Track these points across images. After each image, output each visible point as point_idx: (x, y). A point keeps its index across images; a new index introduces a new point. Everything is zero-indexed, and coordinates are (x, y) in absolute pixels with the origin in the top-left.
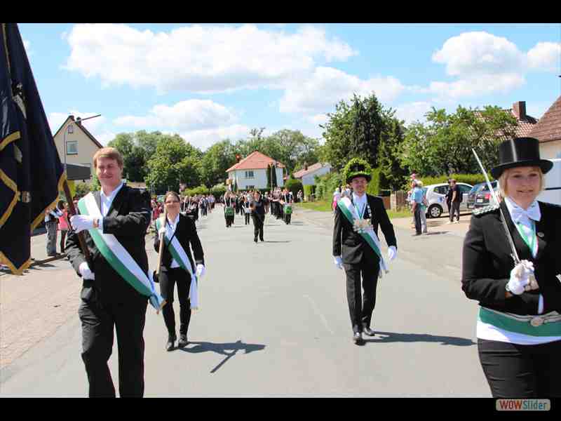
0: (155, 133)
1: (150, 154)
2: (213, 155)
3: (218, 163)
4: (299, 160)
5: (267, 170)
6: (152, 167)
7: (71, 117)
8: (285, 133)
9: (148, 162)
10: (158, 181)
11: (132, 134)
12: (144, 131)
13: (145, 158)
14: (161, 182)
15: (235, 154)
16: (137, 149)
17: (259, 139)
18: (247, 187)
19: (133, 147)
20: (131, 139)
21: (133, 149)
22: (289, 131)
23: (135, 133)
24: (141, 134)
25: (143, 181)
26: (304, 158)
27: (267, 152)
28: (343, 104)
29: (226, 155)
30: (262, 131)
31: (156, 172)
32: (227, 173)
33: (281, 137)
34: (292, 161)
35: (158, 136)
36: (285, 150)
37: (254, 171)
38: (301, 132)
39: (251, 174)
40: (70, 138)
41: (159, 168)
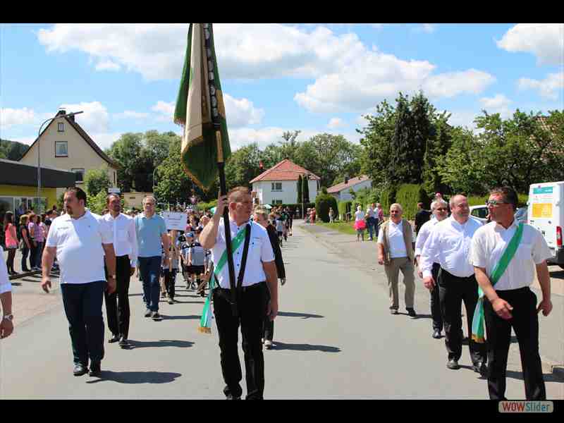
0: (169, 133)
1: (161, 159)
2: (236, 163)
3: (242, 172)
4: (341, 171)
5: (297, 181)
6: (163, 174)
7: (62, 113)
8: (325, 138)
9: (158, 168)
10: (169, 192)
11: (141, 134)
12: (156, 131)
13: (154, 164)
14: (172, 192)
15: (263, 161)
16: (145, 153)
17: (293, 144)
18: (273, 202)
19: (142, 149)
20: (140, 139)
21: (141, 153)
22: (330, 136)
23: (144, 133)
24: (151, 135)
25: (152, 191)
26: (347, 169)
27: (302, 160)
28: (385, 104)
29: (253, 163)
30: (296, 134)
31: (167, 181)
32: (252, 184)
33: (320, 143)
34: (332, 172)
35: (173, 137)
36: (324, 158)
37: (283, 183)
38: (344, 137)
39: (278, 187)
40: (60, 137)
41: (170, 176)
